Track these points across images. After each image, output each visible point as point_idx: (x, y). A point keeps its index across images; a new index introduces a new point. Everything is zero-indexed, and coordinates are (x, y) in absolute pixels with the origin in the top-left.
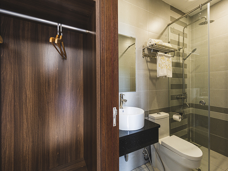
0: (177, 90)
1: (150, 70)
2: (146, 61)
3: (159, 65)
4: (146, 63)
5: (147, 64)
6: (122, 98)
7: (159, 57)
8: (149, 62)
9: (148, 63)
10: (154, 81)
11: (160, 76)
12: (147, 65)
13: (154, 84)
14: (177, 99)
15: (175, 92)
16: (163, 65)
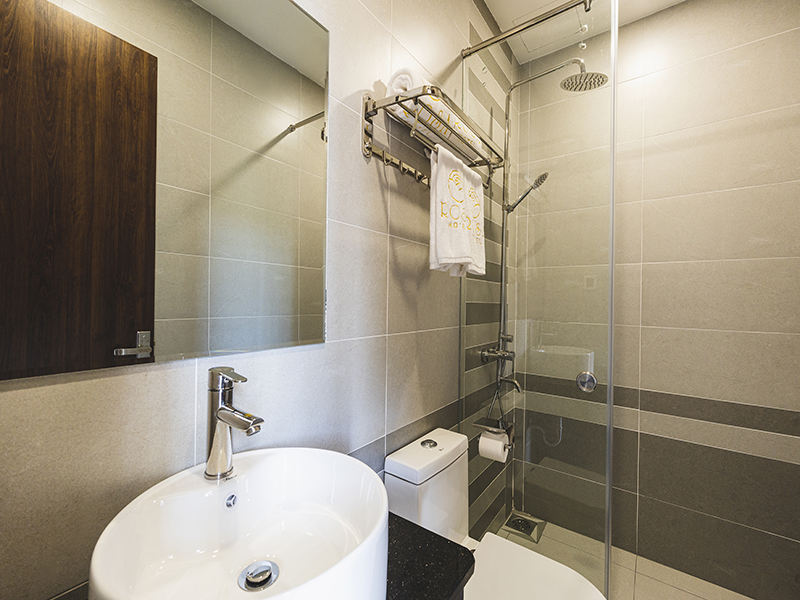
0: (484, 327)
1: (397, 234)
2: (377, 178)
3: (439, 209)
4: (379, 192)
5: (381, 199)
6: (228, 399)
7: (443, 167)
8: (392, 190)
9: (389, 196)
10: (411, 286)
11: (444, 261)
12: (385, 202)
13: (411, 302)
14: (484, 363)
15: (479, 335)
16: (455, 213)
